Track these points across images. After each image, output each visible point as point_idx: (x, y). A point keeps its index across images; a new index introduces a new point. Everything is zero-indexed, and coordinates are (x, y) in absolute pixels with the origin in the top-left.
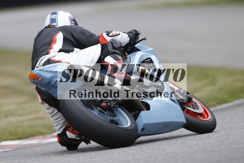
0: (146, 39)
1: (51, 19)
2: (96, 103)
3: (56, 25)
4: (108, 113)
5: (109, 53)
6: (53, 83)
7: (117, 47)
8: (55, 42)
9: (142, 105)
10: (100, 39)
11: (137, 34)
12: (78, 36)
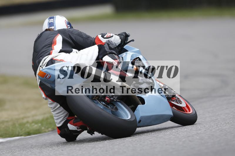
0: (134, 41)
1: (50, 23)
3: (54, 28)
5: (106, 53)
7: (113, 47)
9: (138, 100)
10: (96, 41)
11: (127, 36)
12: (75, 38)
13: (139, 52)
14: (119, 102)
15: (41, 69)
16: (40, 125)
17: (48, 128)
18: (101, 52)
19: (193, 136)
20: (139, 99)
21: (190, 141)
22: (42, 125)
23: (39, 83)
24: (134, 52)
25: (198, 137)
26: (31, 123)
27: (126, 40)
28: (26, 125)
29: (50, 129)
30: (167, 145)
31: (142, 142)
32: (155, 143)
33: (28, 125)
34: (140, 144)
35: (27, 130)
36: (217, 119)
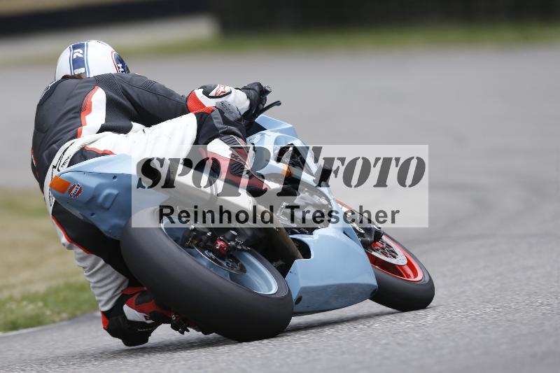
0: (280, 104)
1: (73, 60)
2: (201, 240)
3: (86, 72)
4: (227, 263)
5: (217, 132)
6: (101, 199)
7: (232, 119)
8: (89, 110)
9: (294, 246)
10: (189, 103)
11: (263, 92)
12: (138, 95)
13: (292, 132)
14: (248, 251)
15: (56, 173)
16: (40, 304)
17: (59, 313)
18: (204, 131)
19: (406, 333)
20: (297, 246)
21: (399, 344)
22: (46, 305)
23: (51, 209)
24: (281, 131)
25: (417, 336)
26: (19, 302)
27: (261, 103)
28: (8, 306)
29: (64, 315)
30: (343, 353)
31: (285, 346)
32: (315, 350)
33: (14, 306)
34: (280, 352)
35: (11, 317)
36: (464, 292)
